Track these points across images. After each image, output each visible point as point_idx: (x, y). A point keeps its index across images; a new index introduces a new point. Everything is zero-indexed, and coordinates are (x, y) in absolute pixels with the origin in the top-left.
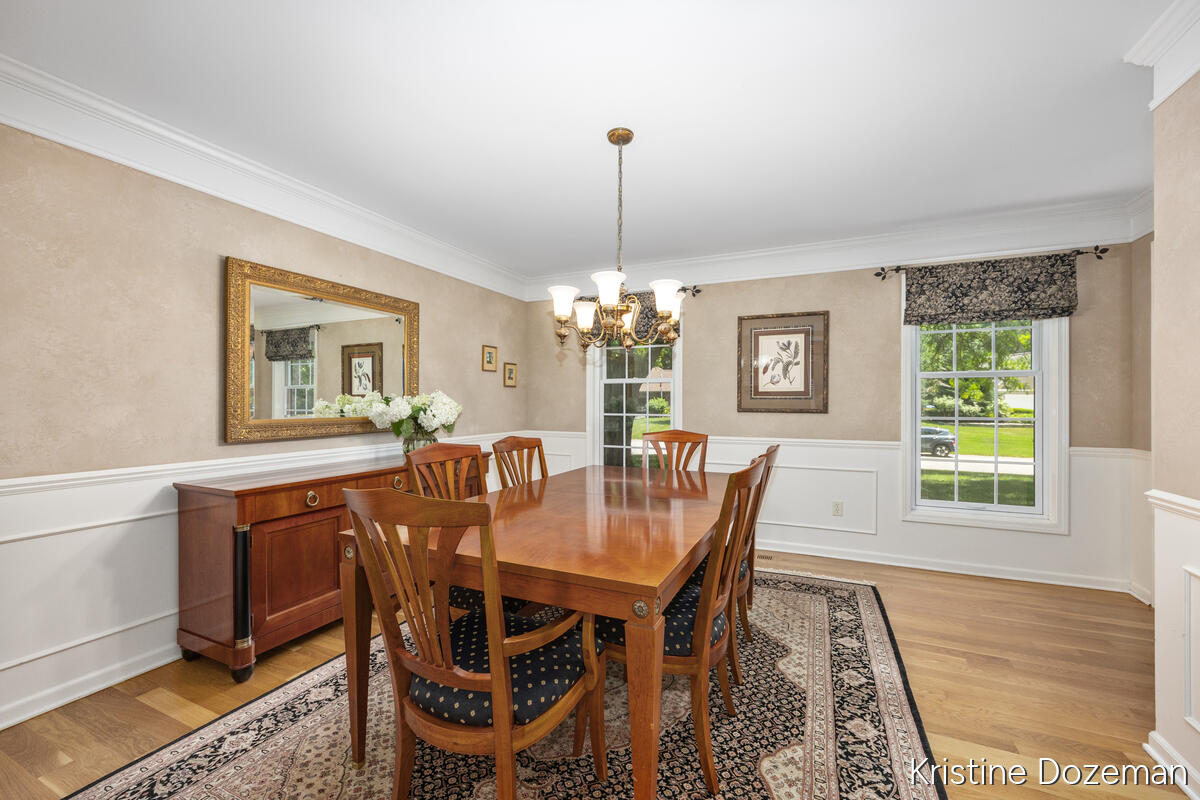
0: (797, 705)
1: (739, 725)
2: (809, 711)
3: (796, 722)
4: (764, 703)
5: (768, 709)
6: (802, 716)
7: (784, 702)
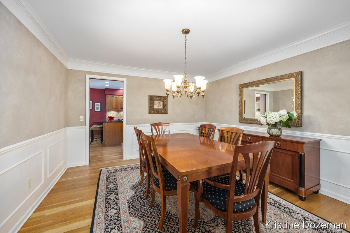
0: (131, 209)
1: (143, 196)
2: (127, 209)
3: (130, 204)
4: (140, 205)
5: (138, 204)
6: (129, 207)
7: (135, 208)
